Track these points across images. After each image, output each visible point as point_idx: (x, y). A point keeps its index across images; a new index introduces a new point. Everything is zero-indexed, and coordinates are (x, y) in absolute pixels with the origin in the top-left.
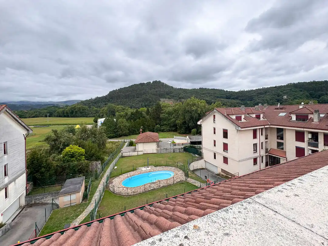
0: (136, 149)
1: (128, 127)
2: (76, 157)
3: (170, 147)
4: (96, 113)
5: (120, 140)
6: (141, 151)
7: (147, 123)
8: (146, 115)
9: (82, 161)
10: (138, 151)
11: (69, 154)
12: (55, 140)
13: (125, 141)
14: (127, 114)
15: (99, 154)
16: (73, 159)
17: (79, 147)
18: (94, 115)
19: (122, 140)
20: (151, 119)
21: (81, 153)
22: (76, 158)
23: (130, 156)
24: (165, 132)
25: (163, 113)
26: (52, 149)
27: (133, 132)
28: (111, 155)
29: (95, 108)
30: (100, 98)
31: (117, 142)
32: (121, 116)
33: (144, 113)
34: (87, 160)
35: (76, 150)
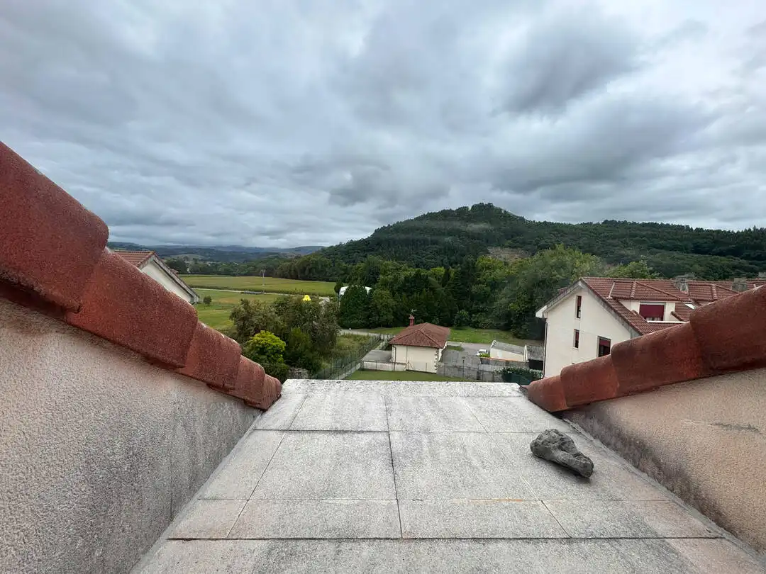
0: (390, 357)
1: (392, 309)
2: (267, 354)
4: (344, 274)
5: (371, 335)
6: (402, 364)
8: (439, 285)
10: (395, 363)
11: (258, 347)
13: (382, 338)
18: (340, 277)
19: (376, 334)
21: (277, 348)
22: (268, 356)
23: (376, 370)
27: (400, 320)
28: (339, 361)
29: (344, 264)
30: (356, 243)
32: (385, 284)
33: (433, 279)
34: (287, 363)
35: (269, 341)
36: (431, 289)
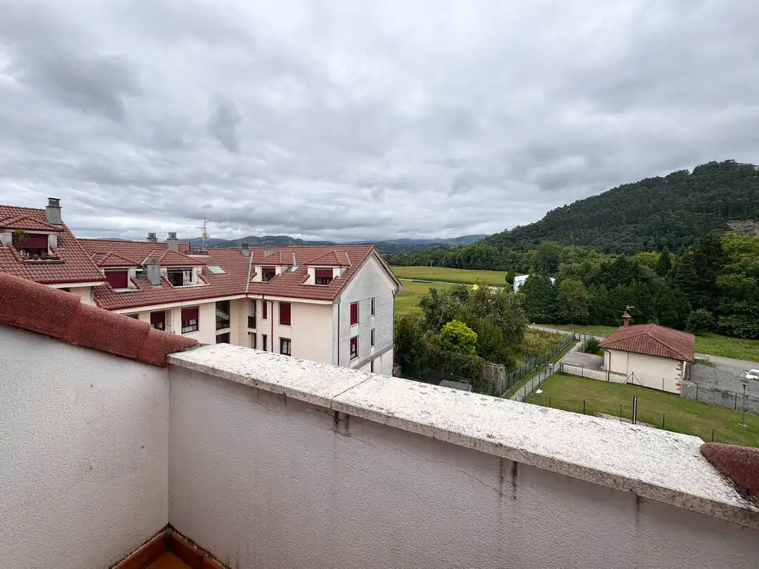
0: (602, 363)
1: (587, 302)
2: (461, 344)
3: (742, 390)
4: (513, 262)
6: (621, 374)
7: (654, 300)
8: (655, 274)
9: (470, 356)
10: (609, 372)
11: (451, 336)
12: (432, 307)
13: (577, 337)
14: (588, 267)
15: (504, 351)
16: (455, 346)
17: (469, 327)
18: (508, 266)
19: (567, 332)
20: (673, 287)
21: (470, 339)
22: (461, 347)
23: (582, 377)
24: (738, 336)
25: (732, 271)
26: (428, 322)
27: (603, 316)
28: (533, 360)
29: (512, 252)
30: (523, 228)
31: (553, 335)
32: (570, 273)
33: (647, 267)
34: (480, 355)
35: (461, 331)
36: (643, 280)
